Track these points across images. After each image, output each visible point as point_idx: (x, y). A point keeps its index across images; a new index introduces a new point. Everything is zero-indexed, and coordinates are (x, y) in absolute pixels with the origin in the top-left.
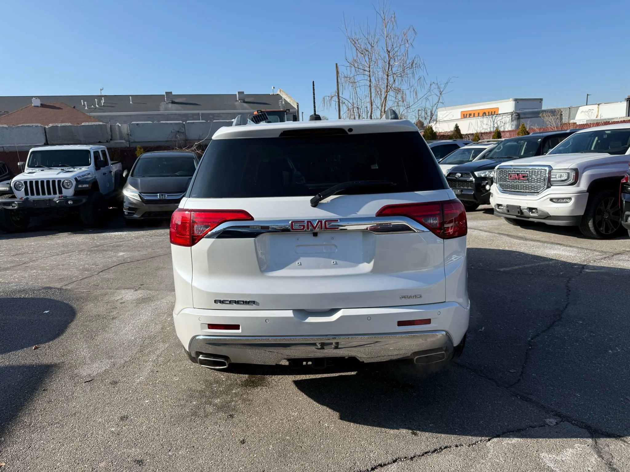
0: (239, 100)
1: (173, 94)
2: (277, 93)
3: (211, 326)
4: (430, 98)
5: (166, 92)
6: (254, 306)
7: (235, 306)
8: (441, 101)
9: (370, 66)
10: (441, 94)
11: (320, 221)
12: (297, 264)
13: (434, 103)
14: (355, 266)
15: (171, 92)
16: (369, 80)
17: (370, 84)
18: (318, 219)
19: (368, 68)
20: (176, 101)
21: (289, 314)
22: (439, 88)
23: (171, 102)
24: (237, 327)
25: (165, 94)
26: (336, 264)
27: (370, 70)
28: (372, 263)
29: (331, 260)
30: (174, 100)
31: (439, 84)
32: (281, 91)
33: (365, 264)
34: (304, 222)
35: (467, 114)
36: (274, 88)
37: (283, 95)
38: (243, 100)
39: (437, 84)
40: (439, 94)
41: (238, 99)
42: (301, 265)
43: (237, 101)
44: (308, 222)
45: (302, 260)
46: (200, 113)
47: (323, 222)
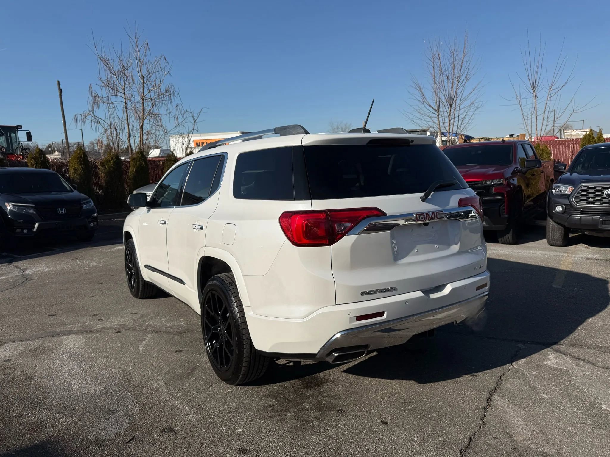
3: (359, 318)
4: (186, 125)
6: (394, 292)
7: (379, 295)
8: (196, 128)
9: (124, 88)
10: (195, 122)
11: (433, 213)
12: (415, 251)
13: (190, 130)
14: (448, 248)
16: (124, 102)
17: (126, 106)
18: (432, 211)
19: (123, 91)
21: (419, 294)
22: (193, 117)
24: (381, 314)
26: (438, 248)
27: (124, 92)
28: (459, 244)
31: (192, 112)
33: (455, 246)
34: (424, 214)
35: (200, 143)
39: (191, 112)
40: (193, 122)
42: (418, 251)
44: (426, 214)
45: (418, 247)
47: (435, 213)
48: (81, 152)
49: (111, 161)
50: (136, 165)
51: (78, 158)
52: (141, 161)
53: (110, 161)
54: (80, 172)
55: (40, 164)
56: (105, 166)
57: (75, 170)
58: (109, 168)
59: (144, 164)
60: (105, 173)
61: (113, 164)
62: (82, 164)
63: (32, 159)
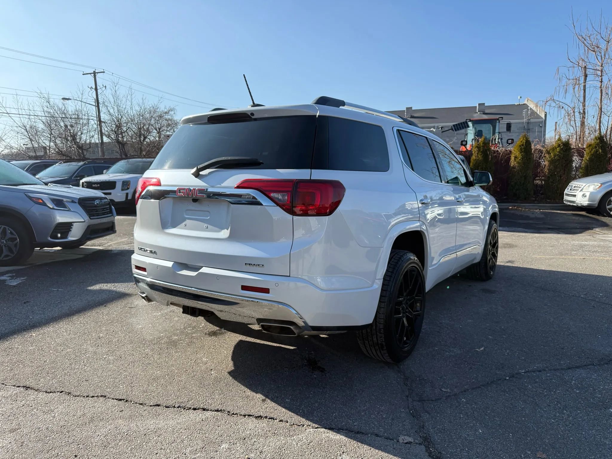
0: (479, 111)
1: (413, 109)
2: (524, 103)
5: (407, 108)
6: (154, 255)
7: (146, 253)
9: (602, 64)
11: (194, 189)
12: (183, 225)
14: (219, 231)
15: (411, 108)
17: (601, 85)
19: (601, 67)
20: (416, 115)
21: (170, 264)
23: (410, 116)
24: (145, 270)
25: (405, 109)
26: (207, 228)
28: (229, 230)
29: (204, 224)
30: (413, 115)
32: (529, 100)
34: (185, 189)
36: (521, 97)
37: (530, 104)
38: (482, 112)
41: (477, 111)
42: (186, 226)
43: (477, 113)
44: (187, 189)
45: (188, 222)
46: (436, 126)
47: (196, 189)
48: (524, 140)
49: (558, 149)
50: (591, 152)
51: (520, 146)
52: (598, 148)
53: (556, 149)
54: (520, 160)
55: (482, 152)
56: (551, 153)
57: (516, 157)
58: (555, 156)
59: (600, 151)
60: (549, 161)
61: (559, 152)
62: (523, 152)
63: (475, 148)
